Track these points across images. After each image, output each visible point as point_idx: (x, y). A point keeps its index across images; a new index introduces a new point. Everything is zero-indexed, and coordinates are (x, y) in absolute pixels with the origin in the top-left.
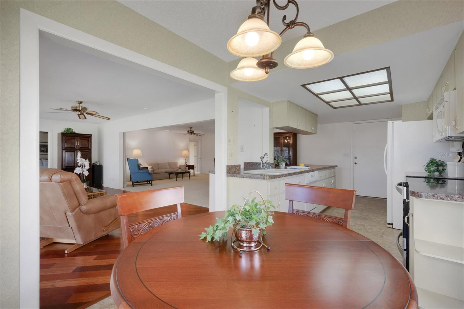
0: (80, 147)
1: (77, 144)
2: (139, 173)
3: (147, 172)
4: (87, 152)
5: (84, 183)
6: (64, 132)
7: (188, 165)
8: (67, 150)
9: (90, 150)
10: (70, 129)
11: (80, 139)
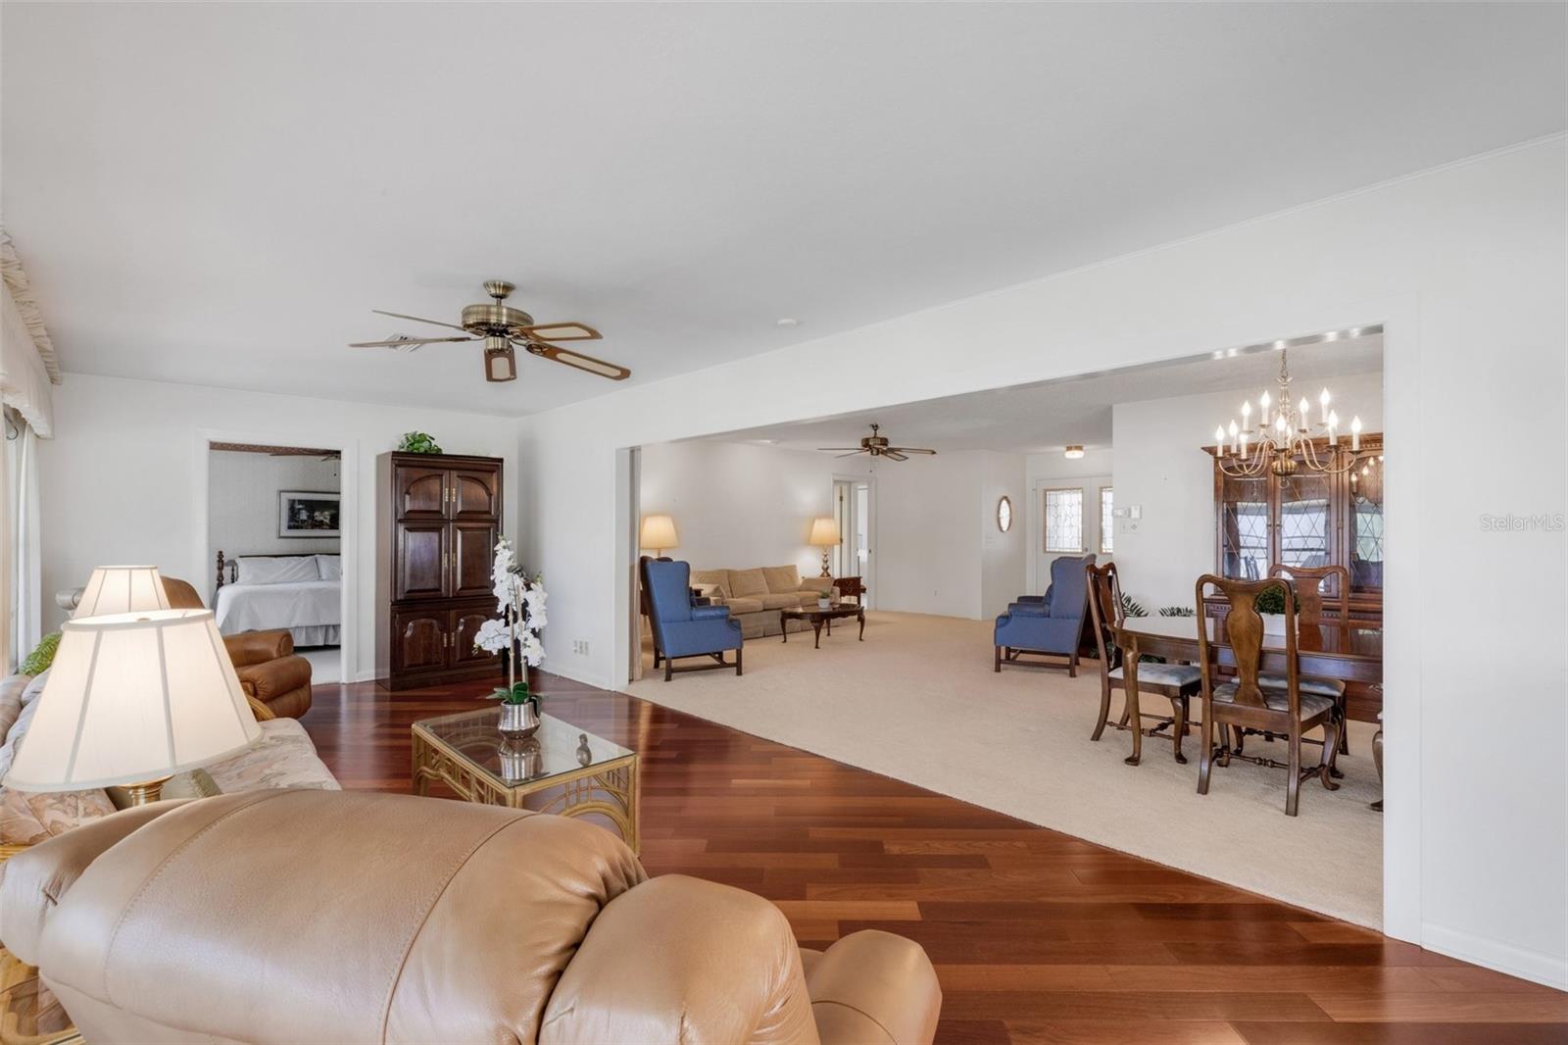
0: (459, 509)
1: (449, 496)
2: (692, 619)
3: (722, 617)
4: (486, 532)
5: (523, 703)
6: (402, 450)
7: (838, 580)
8: (414, 521)
9: (496, 521)
10: (422, 438)
11: (459, 476)
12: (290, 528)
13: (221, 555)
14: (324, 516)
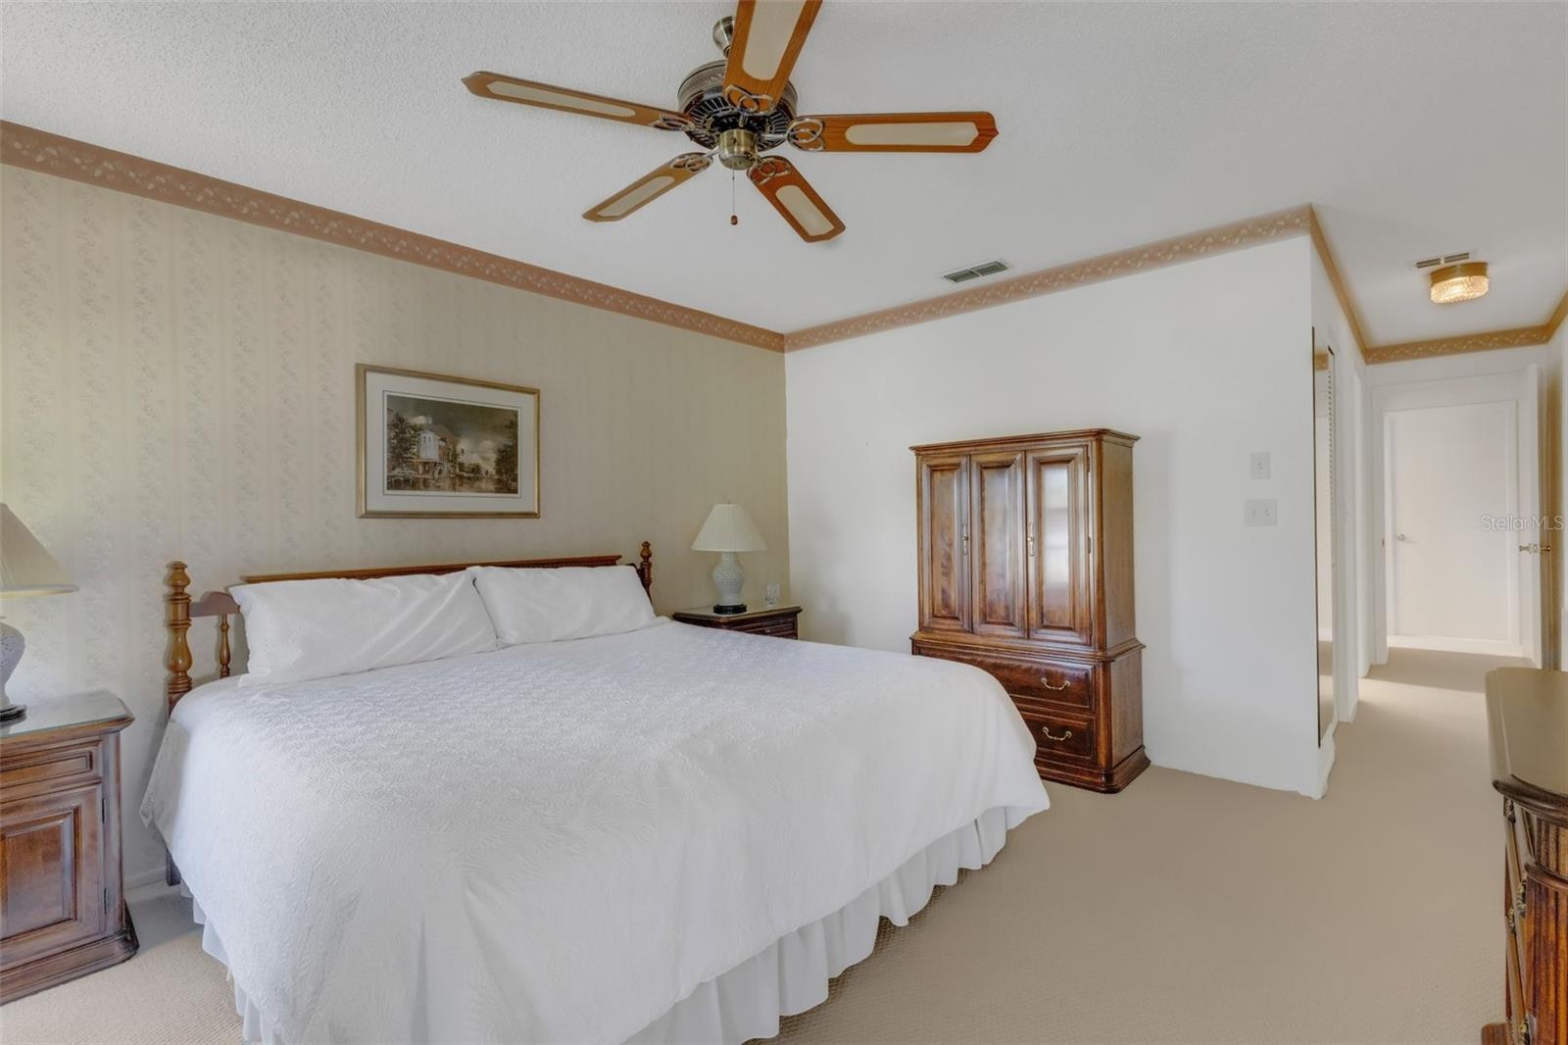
12: (395, 484)
13: (178, 575)
14: (478, 451)
